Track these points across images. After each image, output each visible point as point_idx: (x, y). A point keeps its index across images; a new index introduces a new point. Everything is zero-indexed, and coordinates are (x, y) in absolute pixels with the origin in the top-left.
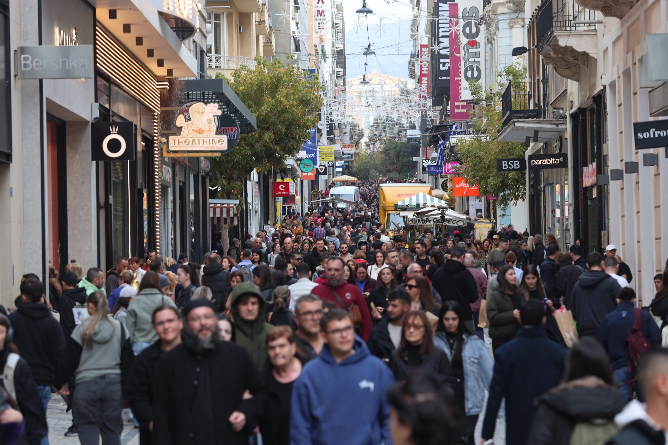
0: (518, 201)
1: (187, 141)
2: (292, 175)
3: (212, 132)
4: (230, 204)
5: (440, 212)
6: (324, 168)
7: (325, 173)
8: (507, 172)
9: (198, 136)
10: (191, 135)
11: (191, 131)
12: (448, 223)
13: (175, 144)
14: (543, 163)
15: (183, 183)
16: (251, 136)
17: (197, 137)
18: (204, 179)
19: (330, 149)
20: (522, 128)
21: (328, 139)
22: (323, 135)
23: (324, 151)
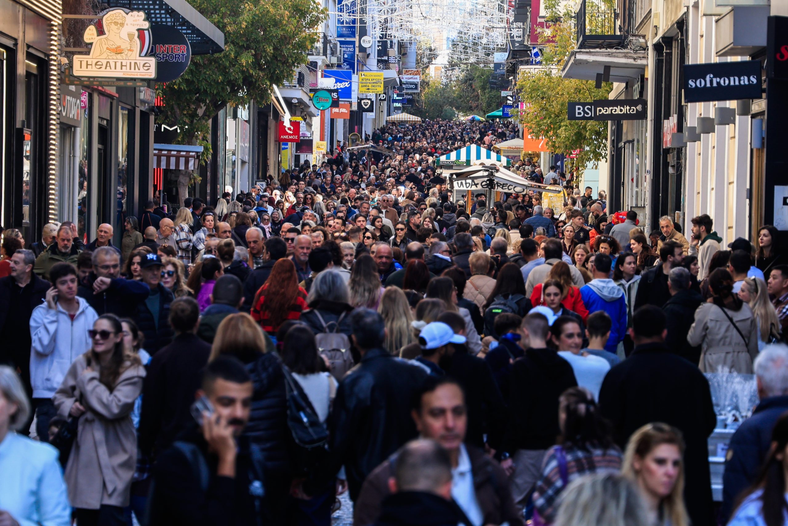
0: (599, 162)
1: (99, 63)
2: (302, 112)
3: (134, 53)
4: (190, 152)
5: (486, 174)
6: (369, 102)
7: (370, 110)
8: (584, 122)
9: (115, 57)
10: (104, 56)
11: (105, 49)
12: (502, 188)
13: (81, 67)
14: (613, 111)
15: (107, 120)
16: (224, 57)
17: (113, 58)
18: (145, 116)
19: (378, 76)
20: (587, 62)
21: (379, 61)
22: (372, 56)
23: (370, 78)
